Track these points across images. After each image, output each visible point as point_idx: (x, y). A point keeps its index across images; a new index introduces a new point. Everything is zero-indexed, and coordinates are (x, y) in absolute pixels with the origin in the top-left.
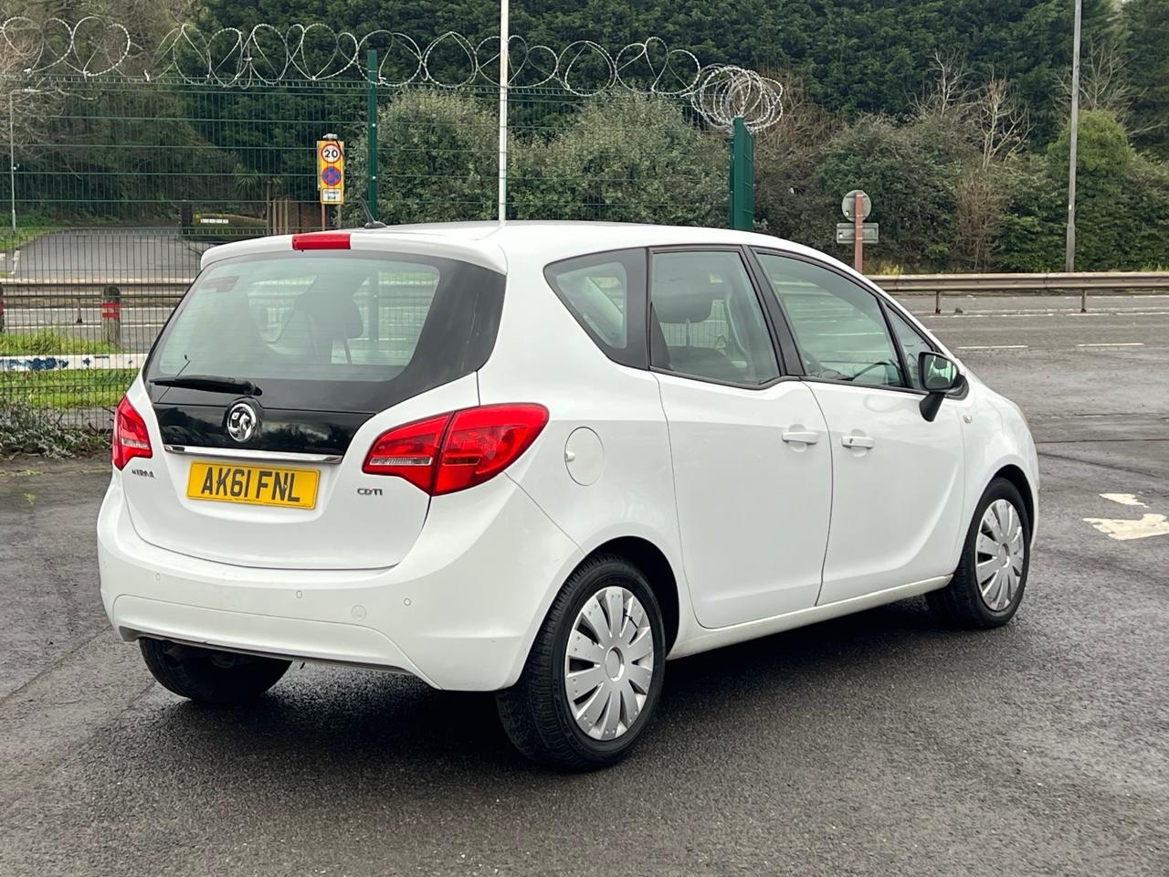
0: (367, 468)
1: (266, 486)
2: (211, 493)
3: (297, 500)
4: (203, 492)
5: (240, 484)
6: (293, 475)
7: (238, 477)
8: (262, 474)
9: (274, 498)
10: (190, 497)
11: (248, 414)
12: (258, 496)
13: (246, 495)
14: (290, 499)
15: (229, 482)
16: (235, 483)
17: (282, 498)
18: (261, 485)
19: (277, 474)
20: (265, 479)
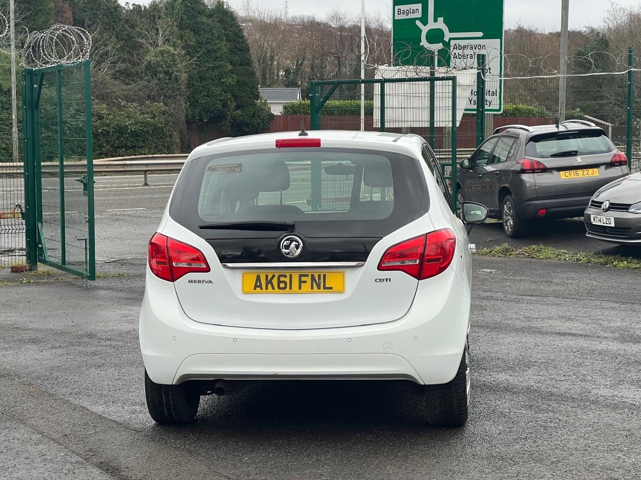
0: (380, 268)
1: (305, 282)
2: (262, 289)
3: (331, 288)
4: (255, 289)
5: (285, 283)
6: (324, 276)
7: (282, 279)
8: (300, 276)
9: (312, 288)
10: (245, 292)
11: (296, 241)
12: (300, 288)
13: (291, 288)
14: (325, 288)
15: (275, 282)
16: (279, 282)
17: (319, 288)
18: (301, 282)
19: (313, 276)
20: (303, 279)
